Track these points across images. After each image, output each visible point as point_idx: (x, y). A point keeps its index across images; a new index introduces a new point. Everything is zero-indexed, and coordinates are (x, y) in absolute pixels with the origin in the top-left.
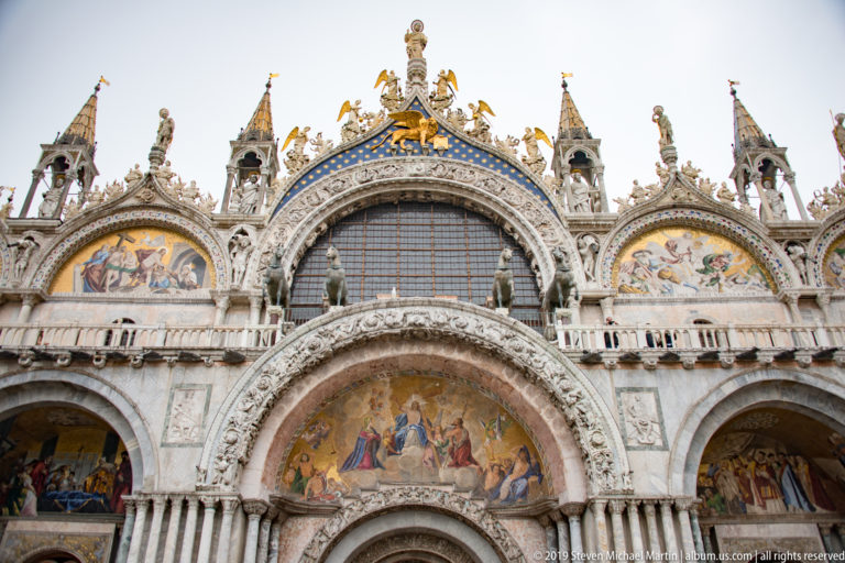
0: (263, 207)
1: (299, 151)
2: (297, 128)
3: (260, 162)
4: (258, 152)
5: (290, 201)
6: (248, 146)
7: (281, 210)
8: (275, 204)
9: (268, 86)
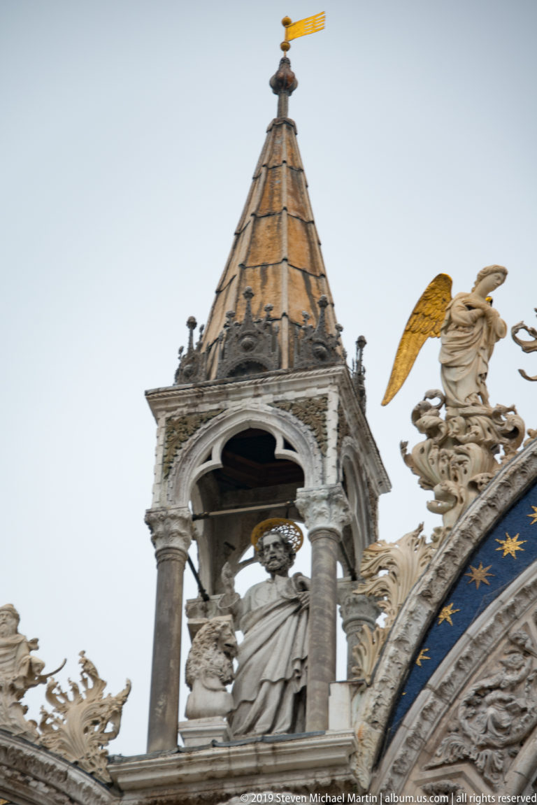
0: (339, 695)
1: (464, 392)
2: (443, 282)
3: (295, 475)
4: (280, 429)
5: (461, 647)
6: (232, 405)
7: (425, 697)
8: (389, 671)
9: (283, 84)
